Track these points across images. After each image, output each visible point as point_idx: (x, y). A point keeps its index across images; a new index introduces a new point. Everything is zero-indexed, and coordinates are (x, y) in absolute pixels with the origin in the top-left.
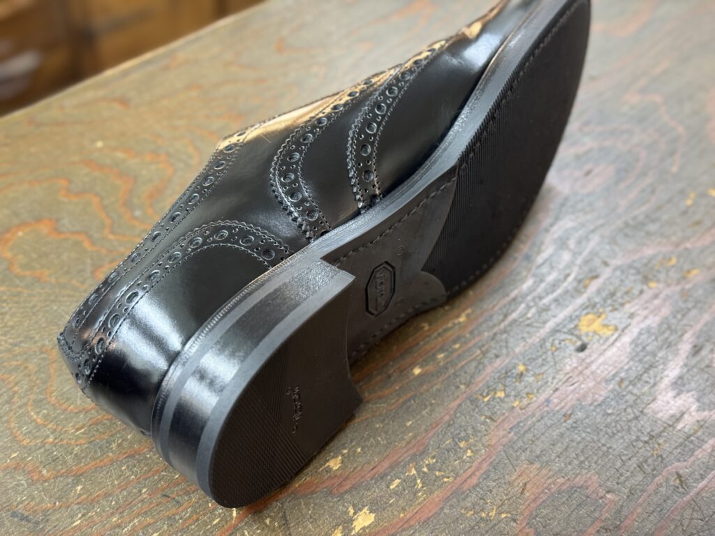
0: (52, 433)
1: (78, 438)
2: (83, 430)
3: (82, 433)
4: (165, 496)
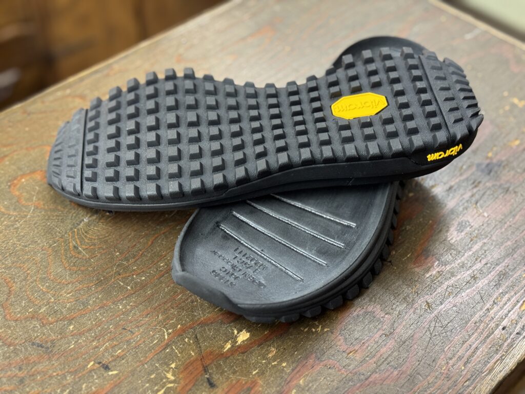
0: (53, 296)
1: (68, 298)
2: (71, 294)
3: (71, 296)
4: (124, 329)
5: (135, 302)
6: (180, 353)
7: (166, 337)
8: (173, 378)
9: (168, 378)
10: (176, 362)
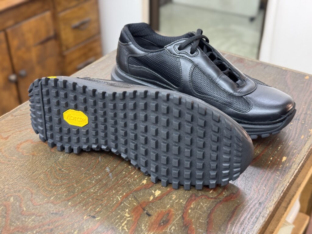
0: (55, 192)
1: (64, 191)
2: (65, 189)
4: (97, 199)
5: (99, 187)
6: (129, 205)
7: (120, 199)
8: (129, 216)
9: (126, 216)
10: (128, 209)
